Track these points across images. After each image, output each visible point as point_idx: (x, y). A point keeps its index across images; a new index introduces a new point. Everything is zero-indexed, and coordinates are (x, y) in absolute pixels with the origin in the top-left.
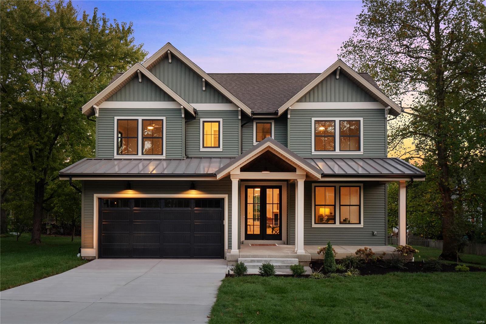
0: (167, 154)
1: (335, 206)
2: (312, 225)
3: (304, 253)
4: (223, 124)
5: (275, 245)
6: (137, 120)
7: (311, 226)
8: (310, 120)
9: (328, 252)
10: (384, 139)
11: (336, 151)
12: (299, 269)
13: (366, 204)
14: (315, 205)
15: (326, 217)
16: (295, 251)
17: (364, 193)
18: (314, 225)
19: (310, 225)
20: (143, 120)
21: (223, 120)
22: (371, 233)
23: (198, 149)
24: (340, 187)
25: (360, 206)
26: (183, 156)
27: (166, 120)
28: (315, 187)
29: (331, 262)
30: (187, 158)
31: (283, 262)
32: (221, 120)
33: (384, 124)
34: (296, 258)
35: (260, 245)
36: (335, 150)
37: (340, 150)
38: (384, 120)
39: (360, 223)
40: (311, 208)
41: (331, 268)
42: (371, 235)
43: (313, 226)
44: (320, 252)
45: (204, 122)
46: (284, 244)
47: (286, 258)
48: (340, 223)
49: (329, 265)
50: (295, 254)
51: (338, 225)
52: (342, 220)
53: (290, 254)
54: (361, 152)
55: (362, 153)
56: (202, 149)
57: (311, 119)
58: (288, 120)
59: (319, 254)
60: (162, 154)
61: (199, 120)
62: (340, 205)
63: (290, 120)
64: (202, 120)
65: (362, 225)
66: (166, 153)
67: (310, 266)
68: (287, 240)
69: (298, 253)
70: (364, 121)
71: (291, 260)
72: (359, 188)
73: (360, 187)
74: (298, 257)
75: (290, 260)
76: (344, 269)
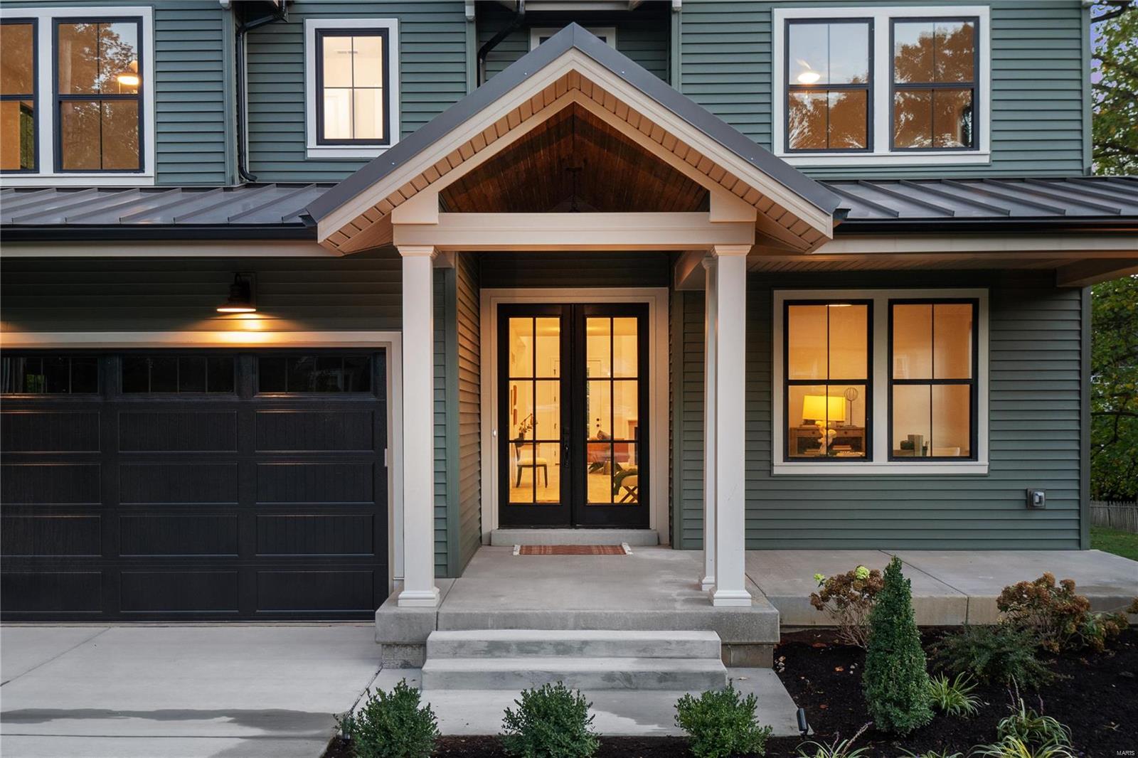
0: (163, 169)
1: (869, 383)
2: (771, 465)
3: (748, 603)
4: (402, 43)
5: (618, 550)
6: (34, 22)
7: (771, 471)
8: (765, 18)
9: (891, 623)
10: (1076, 96)
11: (876, 152)
12: (730, 723)
13: (999, 376)
14: (788, 382)
15: (832, 432)
16: (705, 588)
17: (992, 330)
18: (781, 467)
19: (765, 466)
20: (57, 21)
21: (401, 23)
22: (1021, 496)
23: (299, 147)
24: (892, 302)
25: (973, 384)
26: (228, 175)
27: (156, 21)
28: (787, 304)
29: (907, 679)
30: (248, 186)
31: (644, 650)
32: (392, 24)
33: (1075, 34)
34: (710, 628)
35: (558, 550)
36: (869, 147)
37: (892, 148)
38: (1075, 14)
39: (973, 455)
40: (770, 393)
41: (906, 711)
42: (1022, 506)
43: (777, 471)
44: (825, 599)
45: (321, 33)
46: (659, 544)
47: (662, 628)
48: (892, 457)
49: (892, 692)
50: (705, 610)
51: (880, 465)
52: (897, 447)
53: (680, 608)
54: (982, 156)
55: (986, 160)
56: (314, 151)
57: (770, 12)
58: (674, 18)
59: (819, 608)
60: (141, 169)
61: (302, 24)
62: (892, 382)
63: (682, 19)
64: (312, 25)
65: (981, 466)
66: (158, 164)
67: (776, 668)
68: (671, 528)
69: (716, 603)
70: (993, 19)
71: (685, 642)
72: (969, 307)
73: (975, 302)
74: (717, 622)
75: (678, 642)
76: (966, 703)
